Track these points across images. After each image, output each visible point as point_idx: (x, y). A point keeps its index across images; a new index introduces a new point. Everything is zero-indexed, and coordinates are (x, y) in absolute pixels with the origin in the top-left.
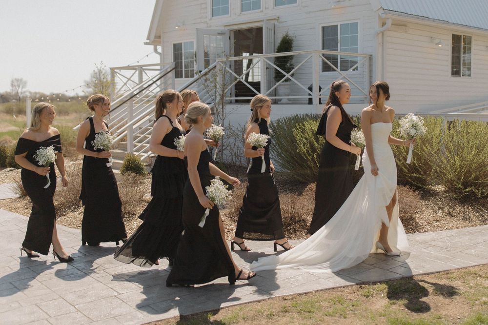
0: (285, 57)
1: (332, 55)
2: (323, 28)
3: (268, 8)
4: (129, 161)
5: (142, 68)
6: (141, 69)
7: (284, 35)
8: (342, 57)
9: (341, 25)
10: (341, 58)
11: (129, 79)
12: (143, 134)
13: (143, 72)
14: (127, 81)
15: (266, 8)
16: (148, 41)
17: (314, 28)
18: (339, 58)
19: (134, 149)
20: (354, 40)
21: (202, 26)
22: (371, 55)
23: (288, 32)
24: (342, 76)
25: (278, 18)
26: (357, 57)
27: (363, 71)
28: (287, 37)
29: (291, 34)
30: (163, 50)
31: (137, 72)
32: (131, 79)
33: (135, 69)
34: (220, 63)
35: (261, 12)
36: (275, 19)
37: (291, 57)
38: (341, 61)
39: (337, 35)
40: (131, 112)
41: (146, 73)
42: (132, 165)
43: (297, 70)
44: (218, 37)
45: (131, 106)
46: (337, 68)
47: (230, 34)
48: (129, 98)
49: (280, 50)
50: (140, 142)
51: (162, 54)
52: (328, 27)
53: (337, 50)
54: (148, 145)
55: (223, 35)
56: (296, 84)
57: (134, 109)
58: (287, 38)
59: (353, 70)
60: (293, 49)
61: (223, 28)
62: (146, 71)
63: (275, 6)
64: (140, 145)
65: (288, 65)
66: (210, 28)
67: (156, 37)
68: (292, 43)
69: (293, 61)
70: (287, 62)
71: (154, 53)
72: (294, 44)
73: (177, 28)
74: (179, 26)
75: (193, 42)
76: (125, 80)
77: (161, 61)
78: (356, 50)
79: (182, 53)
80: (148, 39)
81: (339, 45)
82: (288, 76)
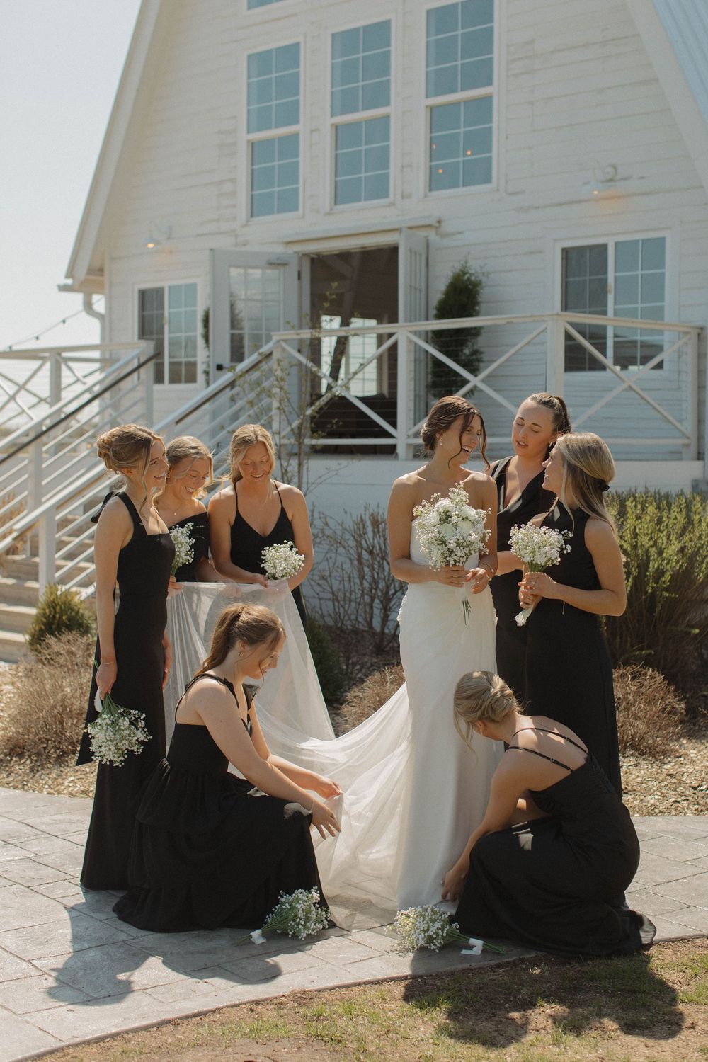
0: (459, 332)
1: (590, 326)
2: (566, 252)
3: (409, 196)
4: (52, 604)
5: (60, 354)
6: (57, 358)
7: (457, 271)
8: (619, 333)
9: (616, 244)
10: (616, 336)
11: (22, 387)
12: (78, 536)
13: (63, 367)
14: (17, 392)
15: (403, 197)
16: (69, 282)
17: (540, 252)
18: (610, 334)
19: (57, 575)
20: (655, 287)
21: (224, 243)
22: (702, 329)
23: (466, 263)
24: (625, 386)
25: (439, 222)
26: (661, 332)
27: (679, 372)
28: (464, 274)
29: (475, 267)
30: (109, 307)
31: (48, 366)
32: (29, 386)
33: (43, 358)
34: (284, 345)
35: (392, 204)
36: (429, 226)
37: (474, 332)
38: (616, 343)
39: (606, 272)
40: (39, 474)
41: (70, 369)
42: (61, 617)
43: (500, 366)
44: (269, 272)
45: (38, 460)
46: (605, 355)
47: (300, 265)
48: (32, 436)
49: (445, 311)
50: (70, 556)
51: (107, 319)
52: (581, 250)
53: (605, 313)
54: (92, 567)
55: (282, 269)
56: (500, 406)
57: (44, 465)
58: (466, 277)
59: (654, 368)
60: (482, 307)
61: (280, 249)
62: (71, 364)
63: (430, 190)
64: (70, 564)
65: (467, 351)
66: (244, 249)
67: (90, 271)
68: (477, 293)
69: (481, 342)
70: (463, 344)
71: (84, 314)
72: (484, 294)
73: (151, 245)
74: (157, 242)
75: (194, 286)
76: (11, 389)
77: (103, 338)
78: (658, 314)
79: (162, 315)
80: (69, 274)
81: (611, 298)
82: (474, 381)
